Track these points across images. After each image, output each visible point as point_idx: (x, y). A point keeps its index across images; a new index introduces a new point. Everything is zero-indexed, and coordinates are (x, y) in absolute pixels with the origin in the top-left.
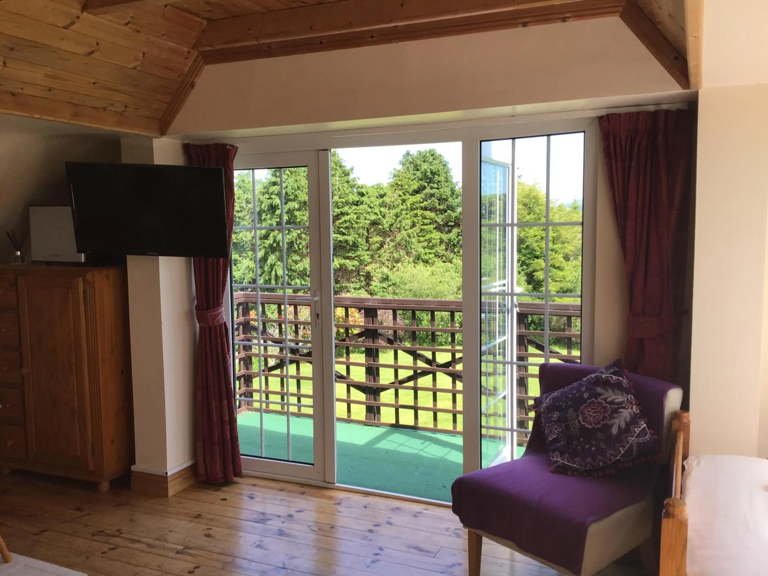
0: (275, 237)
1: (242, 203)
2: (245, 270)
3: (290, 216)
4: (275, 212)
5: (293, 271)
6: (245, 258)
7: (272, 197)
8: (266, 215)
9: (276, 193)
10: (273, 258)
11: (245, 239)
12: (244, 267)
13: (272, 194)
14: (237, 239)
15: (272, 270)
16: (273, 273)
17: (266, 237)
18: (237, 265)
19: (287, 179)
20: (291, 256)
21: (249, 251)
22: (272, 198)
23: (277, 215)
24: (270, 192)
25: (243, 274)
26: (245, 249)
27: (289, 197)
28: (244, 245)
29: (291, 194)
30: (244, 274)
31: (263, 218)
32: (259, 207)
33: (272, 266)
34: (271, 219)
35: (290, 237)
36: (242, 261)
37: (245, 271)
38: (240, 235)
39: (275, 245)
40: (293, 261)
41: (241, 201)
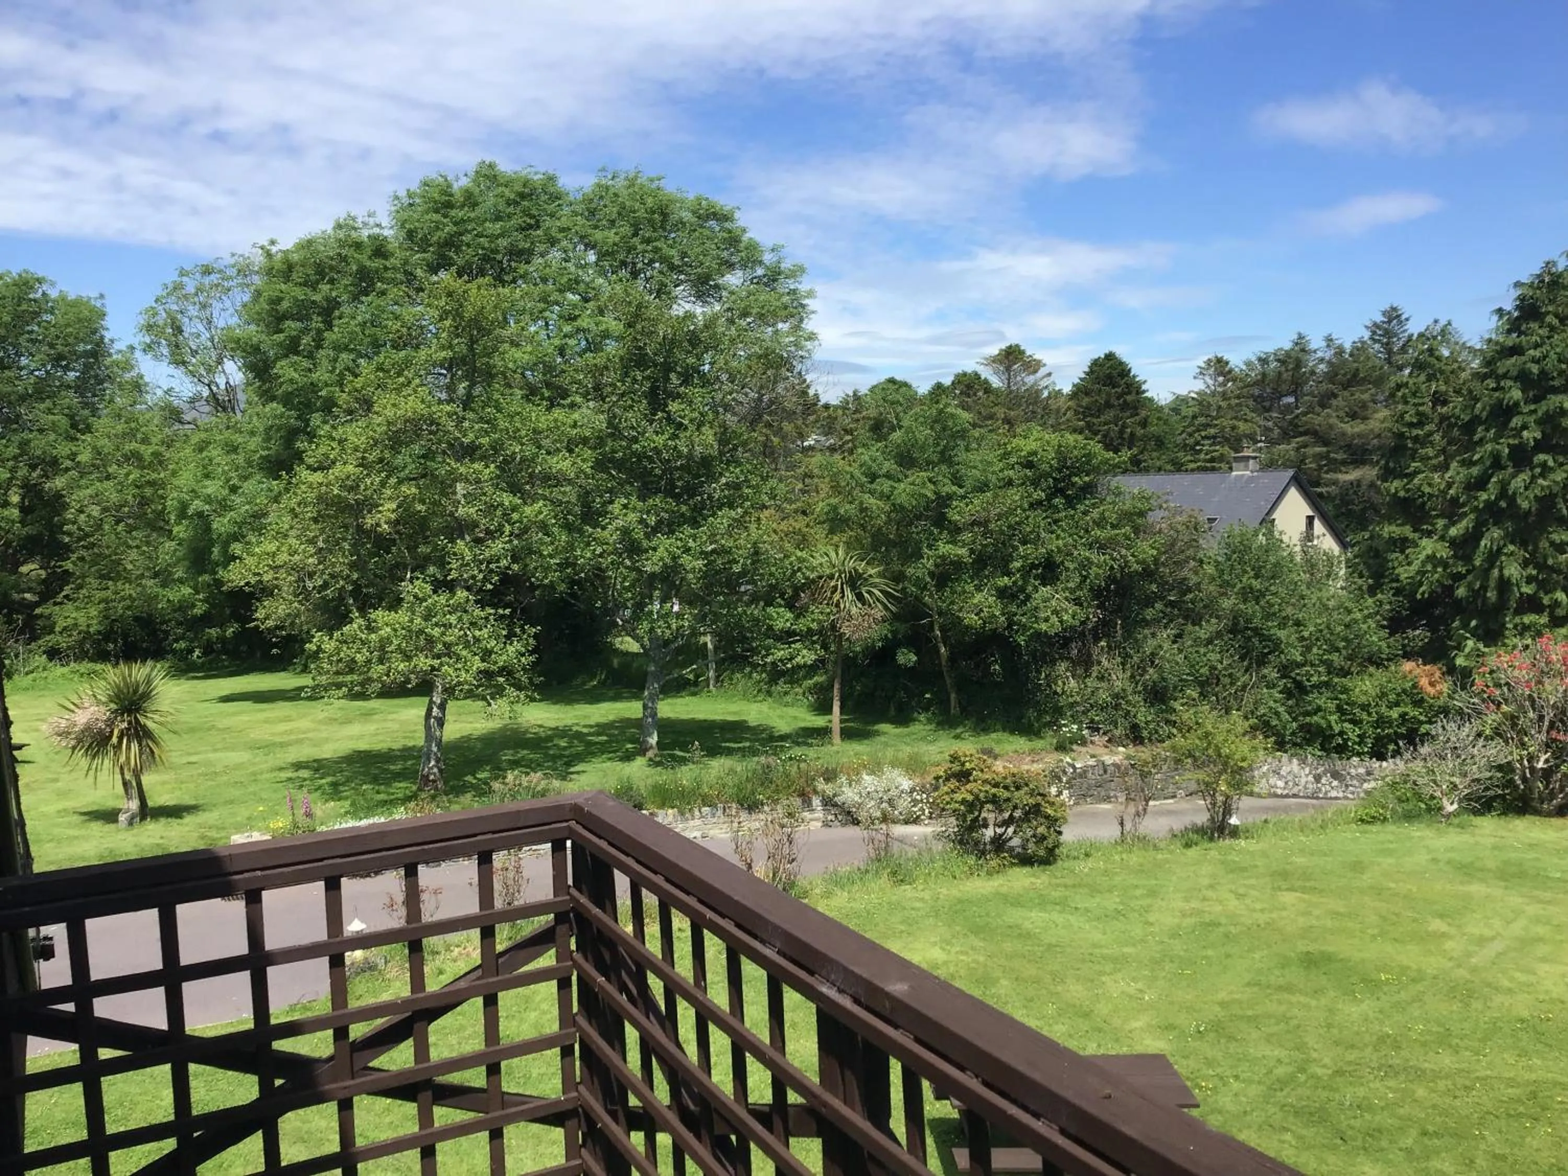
0: (1504, 486)
1: (1423, 404)
2: (1424, 563)
3: (1548, 431)
4: (1510, 420)
5: (1552, 569)
6: (1429, 534)
7: (1502, 384)
8: (1487, 430)
9: (1515, 373)
10: (1496, 535)
11: (1427, 490)
12: (1422, 557)
13: (1505, 376)
14: (1408, 491)
15: (1492, 566)
16: (1496, 572)
17: (1481, 483)
18: (1407, 552)
19: (1549, 338)
20: (1551, 533)
21: (1437, 516)
22: (1503, 388)
23: (1512, 429)
24: (1501, 371)
25: (1418, 573)
26: (1428, 513)
27: (1552, 383)
28: (1424, 504)
29: (1555, 374)
30: (1421, 573)
31: (1476, 438)
32: (1469, 411)
33: (1493, 557)
34: (1495, 440)
35: (1545, 483)
36: (1419, 542)
37: (1423, 566)
38: (1416, 481)
39: (1503, 504)
40: (1552, 544)
41: (1421, 401)
